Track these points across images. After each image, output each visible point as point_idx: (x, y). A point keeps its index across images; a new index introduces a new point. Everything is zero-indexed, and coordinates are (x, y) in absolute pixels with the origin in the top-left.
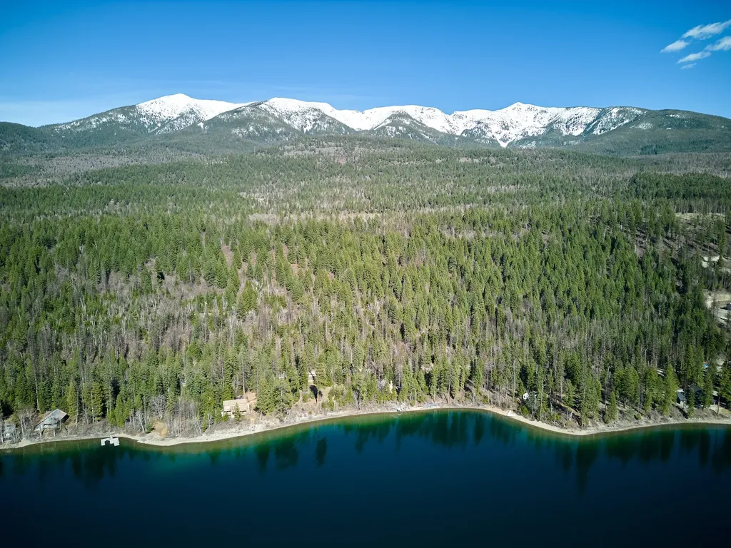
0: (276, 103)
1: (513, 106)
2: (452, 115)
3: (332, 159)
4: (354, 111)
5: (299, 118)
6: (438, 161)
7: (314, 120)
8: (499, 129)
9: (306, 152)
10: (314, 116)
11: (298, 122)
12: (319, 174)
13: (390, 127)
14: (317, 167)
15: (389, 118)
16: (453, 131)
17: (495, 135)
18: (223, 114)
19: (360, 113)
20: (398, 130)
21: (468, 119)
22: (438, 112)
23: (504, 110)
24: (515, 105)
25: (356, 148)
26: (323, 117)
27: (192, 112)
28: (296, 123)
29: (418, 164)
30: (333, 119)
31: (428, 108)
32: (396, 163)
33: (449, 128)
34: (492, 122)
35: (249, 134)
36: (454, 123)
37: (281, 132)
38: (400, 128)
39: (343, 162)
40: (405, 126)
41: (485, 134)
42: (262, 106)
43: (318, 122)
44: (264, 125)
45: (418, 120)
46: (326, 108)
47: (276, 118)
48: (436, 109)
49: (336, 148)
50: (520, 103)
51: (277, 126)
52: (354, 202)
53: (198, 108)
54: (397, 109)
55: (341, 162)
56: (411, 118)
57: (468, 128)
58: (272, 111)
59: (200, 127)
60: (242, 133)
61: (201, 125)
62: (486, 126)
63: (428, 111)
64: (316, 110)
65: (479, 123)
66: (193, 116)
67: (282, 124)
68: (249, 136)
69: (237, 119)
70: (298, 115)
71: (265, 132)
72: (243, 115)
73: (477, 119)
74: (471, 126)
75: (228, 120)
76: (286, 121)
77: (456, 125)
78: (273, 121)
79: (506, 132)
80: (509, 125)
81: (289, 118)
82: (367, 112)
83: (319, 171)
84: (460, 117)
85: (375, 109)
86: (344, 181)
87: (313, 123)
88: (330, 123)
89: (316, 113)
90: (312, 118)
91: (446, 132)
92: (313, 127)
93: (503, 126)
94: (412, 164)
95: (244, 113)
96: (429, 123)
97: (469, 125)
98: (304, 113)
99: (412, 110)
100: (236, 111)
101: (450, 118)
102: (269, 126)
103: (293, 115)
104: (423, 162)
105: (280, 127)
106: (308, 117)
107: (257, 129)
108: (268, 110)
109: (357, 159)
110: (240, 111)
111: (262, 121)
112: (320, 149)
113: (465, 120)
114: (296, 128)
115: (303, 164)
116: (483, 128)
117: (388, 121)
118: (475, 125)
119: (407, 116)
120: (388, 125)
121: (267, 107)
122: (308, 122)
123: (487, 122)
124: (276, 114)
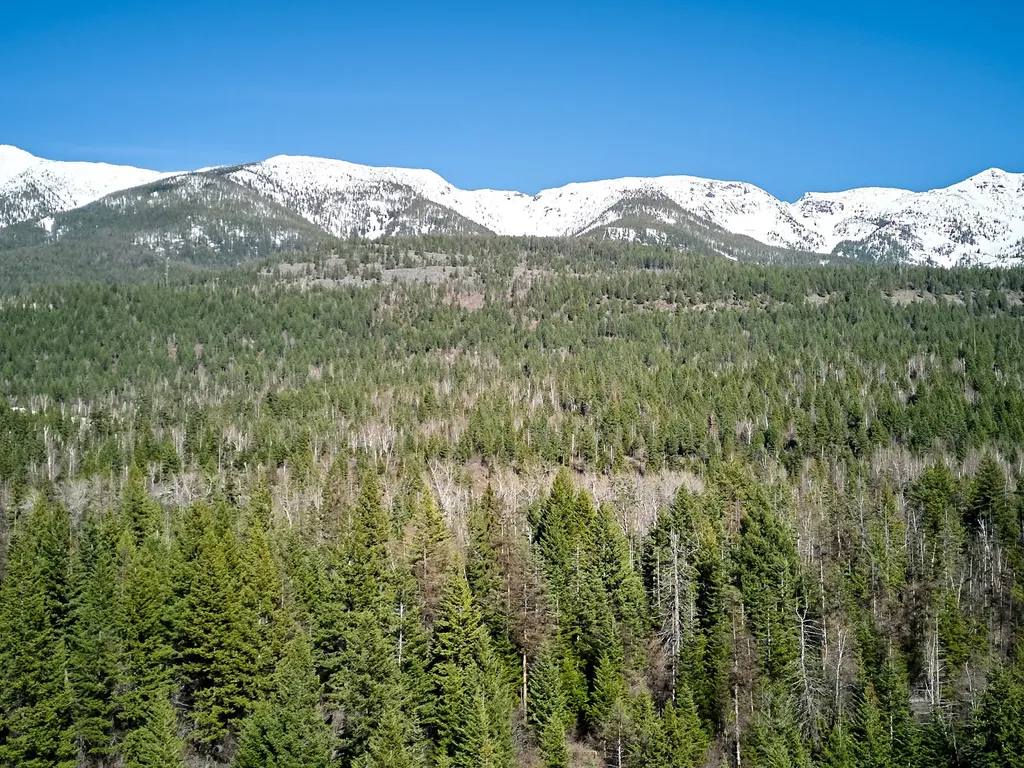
0: (281, 171)
1: (979, 178)
2: (800, 203)
3: (434, 297)
4: (511, 194)
5: (346, 209)
6: (815, 300)
7: (391, 214)
8: (944, 240)
9: (348, 280)
10: (393, 202)
11: (342, 218)
12: (384, 343)
13: (620, 230)
14: (378, 319)
15: (614, 208)
16: (806, 244)
17: (935, 257)
18: (117, 195)
19: (527, 199)
20: (643, 236)
21: (848, 213)
22: (757, 195)
23: (954, 188)
24: (984, 176)
25: (518, 271)
26: (418, 205)
27: (32, 192)
28: (338, 223)
29: (743, 308)
30: (449, 211)
31: (726, 184)
32: (662, 306)
33: (793, 238)
34: (920, 221)
35: (186, 246)
36: (808, 224)
37: (286, 244)
38: (650, 232)
39: (473, 303)
40: (662, 227)
41: (904, 254)
42: (239, 174)
43: (403, 218)
44: (236, 222)
45: (700, 214)
46: (429, 184)
47: (275, 207)
48: (750, 187)
49: (450, 269)
50: (998, 171)
51: (276, 225)
52: (517, 425)
53: (49, 183)
54: (634, 184)
55: (464, 303)
56: (678, 208)
57: (853, 239)
58: (267, 190)
59: (42, 230)
60: (166, 245)
61: (48, 223)
62: (906, 232)
63: (726, 193)
64: (397, 187)
65: (882, 223)
66: (33, 203)
67: (294, 221)
68: (186, 253)
69: (157, 207)
70: (343, 199)
71: (238, 242)
72: (177, 197)
73: (874, 213)
74: (858, 233)
75: (129, 209)
76: (308, 216)
77: (815, 229)
78: (267, 213)
79: (967, 248)
80: (974, 231)
81: (318, 209)
82: (548, 196)
83: (386, 331)
84: (824, 208)
85: (573, 187)
86: (476, 361)
87: (387, 221)
88: (438, 222)
89: (396, 196)
90: (384, 207)
91: (785, 246)
92: (389, 232)
93: (957, 234)
94: (723, 311)
95: (183, 193)
96: (735, 225)
97: (852, 228)
98: (363, 195)
99: (682, 189)
100: (160, 187)
101: (794, 210)
102: (255, 225)
103: (330, 201)
104: (757, 304)
105: (284, 228)
106: (372, 204)
107: (212, 233)
108: (258, 185)
109: (521, 294)
110: (171, 187)
111: (234, 214)
112: (395, 272)
113: (839, 216)
114: (338, 234)
115: (328, 309)
116: (896, 237)
117: (612, 217)
118: (870, 229)
119: (668, 204)
120: (612, 224)
121: (253, 177)
122: (373, 218)
123: (908, 220)
124: (279, 197)
